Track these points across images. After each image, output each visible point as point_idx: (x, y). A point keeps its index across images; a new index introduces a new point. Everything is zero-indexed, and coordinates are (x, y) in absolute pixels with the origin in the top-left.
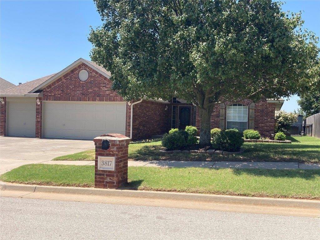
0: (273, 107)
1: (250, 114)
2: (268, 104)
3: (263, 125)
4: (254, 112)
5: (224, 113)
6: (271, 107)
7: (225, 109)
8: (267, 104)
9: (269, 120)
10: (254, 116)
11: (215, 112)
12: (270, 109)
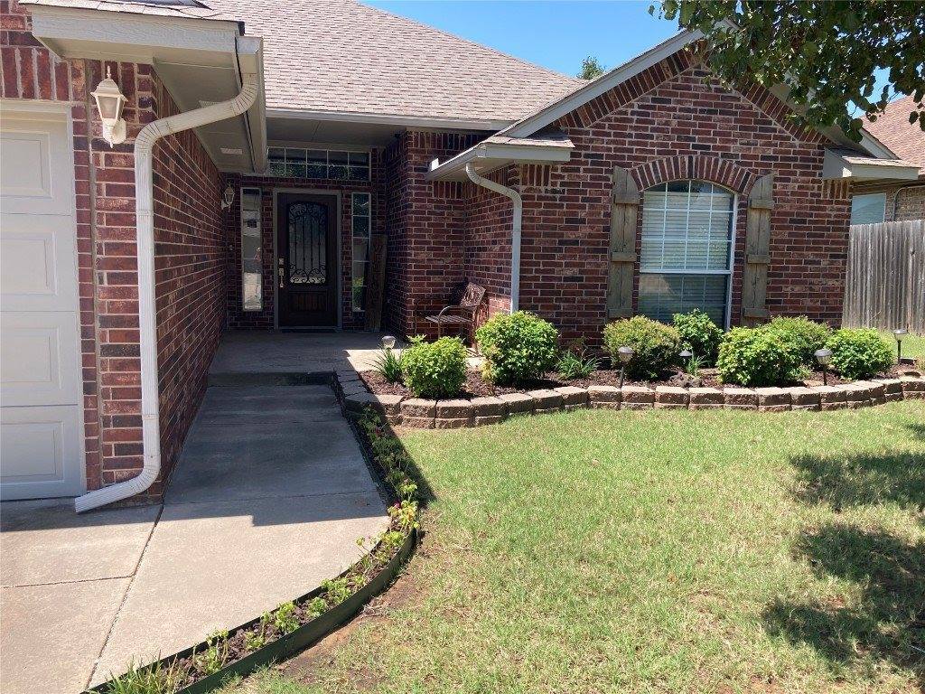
0: (843, 203)
1: (752, 237)
2: (826, 188)
3: (797, 289)
4: (766, 226)
5: (630, 229)
6: (838, 202)
7: (639, 207)
8: (819, 188)
9: (824, 263)
10: (763, 245)
11: (583, 221)
12: (831, 211)
